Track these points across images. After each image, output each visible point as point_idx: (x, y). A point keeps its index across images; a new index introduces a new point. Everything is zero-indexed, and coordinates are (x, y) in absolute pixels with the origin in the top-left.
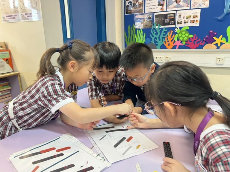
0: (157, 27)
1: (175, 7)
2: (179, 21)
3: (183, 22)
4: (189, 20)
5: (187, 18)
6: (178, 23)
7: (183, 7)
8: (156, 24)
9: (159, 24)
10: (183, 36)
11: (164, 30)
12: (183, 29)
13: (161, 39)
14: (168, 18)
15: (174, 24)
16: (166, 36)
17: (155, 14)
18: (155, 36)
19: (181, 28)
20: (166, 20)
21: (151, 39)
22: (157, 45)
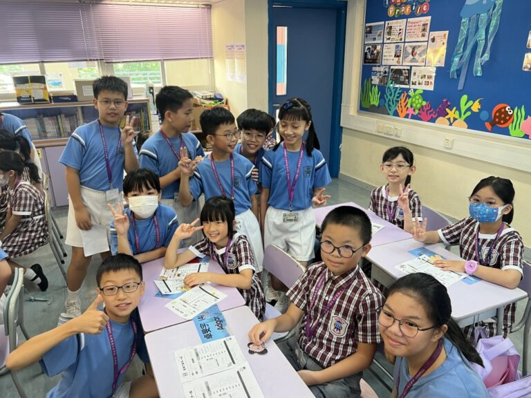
0: (392, 85)
1: (411, 61)
2: (414, 81)
3: (417, 83)
4: (424, 80)
5: (422, 78)
6: (413, 84)
7: (419, 62)
10: (417, 102)
11: (398, 91)
12: (417, 92)
13: (395, 102)
15: (409, 84)
16: (399, 99)
18: (389, 97)
19: (415, 90)
22: (390, 110)
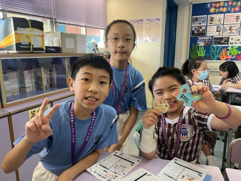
0: (215, 46)
1: (229, 33)
2: (232, 42)
3: (234, 43)
4: (239, 42)
5: (237, 41)
6: (231, 43)
7: (234, 33)
8: (214, 44)
9: (216, 44)
10: (234, 52)
11: (220, 48)
12: (233, 48)
13: (217, 54)
14: (224, 40)
15: (227, 44)
16: (221, 52)
17: (214, 37)
18: (213, 51)
19: (232, 47)
20: (222, 41)
21: (210, 54)
22: (214, 57)
